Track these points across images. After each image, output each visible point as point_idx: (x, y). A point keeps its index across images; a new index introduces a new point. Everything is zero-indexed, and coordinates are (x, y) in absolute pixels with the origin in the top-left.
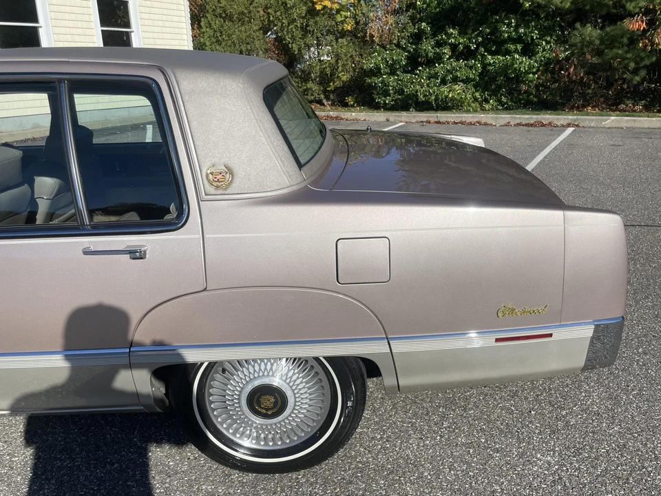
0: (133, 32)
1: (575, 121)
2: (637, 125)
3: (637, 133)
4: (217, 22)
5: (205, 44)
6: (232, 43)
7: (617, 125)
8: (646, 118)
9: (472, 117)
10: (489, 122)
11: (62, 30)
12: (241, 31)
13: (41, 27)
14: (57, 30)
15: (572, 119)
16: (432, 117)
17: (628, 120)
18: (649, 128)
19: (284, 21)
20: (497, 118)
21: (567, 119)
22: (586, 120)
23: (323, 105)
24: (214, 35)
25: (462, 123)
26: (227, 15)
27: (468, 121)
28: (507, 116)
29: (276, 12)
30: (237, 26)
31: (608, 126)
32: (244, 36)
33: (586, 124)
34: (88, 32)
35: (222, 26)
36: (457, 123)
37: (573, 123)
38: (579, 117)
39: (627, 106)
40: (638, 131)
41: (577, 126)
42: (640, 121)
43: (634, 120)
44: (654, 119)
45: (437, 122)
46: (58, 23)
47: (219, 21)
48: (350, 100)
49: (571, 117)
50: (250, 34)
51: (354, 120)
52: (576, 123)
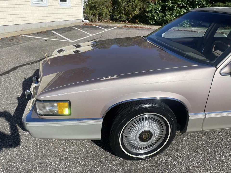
1: (224, 31)
9: (190, 29)
10: (196, 31)
15: (223, 31)
16: (175, 28)
20: (198, 29)
25: (187, 31)
27: (188, 30)
28: (202, 29)
36: (184, 31)
38: (225, 30)
45: (177, 30)
48: (137, 21)
49: (223, 30)
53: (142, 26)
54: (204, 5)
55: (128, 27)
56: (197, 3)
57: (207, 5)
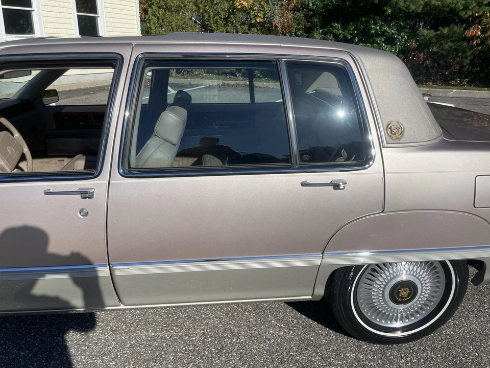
0: (99, 17)
1: (428, 91)
2: (472, 96)
3: (474, 101)
4: (160, 12)
5: (151, 28)
6: (172, 28)
7: (458, 95)
8: (478, 91)
11: (50, 14)
12: (178, 19)
13: (34, 11)
14: (46, 14)
15: (426, 91)
17: (465, 92)
18: (480, 98)
19: (211, 13)
21: (422, 90)
22: (436, 91)
23: (236, 76)
24: (158, 22)
26: (167, 7)
29: (205, 6)
30: (175, 15)
31: (451, 96)
32: (180, 23)
33: (436, 94)
34: (67, 16)
35: (164, 15)
37: (427, 93)
38: (431, 89)
39: (456, 82)
40: (473, 99)
41: (430, 95)
42: (474, 93)
43: (470, 93)
44: (484, 92)
46: (47, 8)
47: (162, 12)
49: (425, 89)
50: (185, 22)
51: (265, 88)
52: (429, 94)
53: (258, 84)
54: (393, 36)
55: (229, 86)
56: (373, 31)
57: (400, 35)
